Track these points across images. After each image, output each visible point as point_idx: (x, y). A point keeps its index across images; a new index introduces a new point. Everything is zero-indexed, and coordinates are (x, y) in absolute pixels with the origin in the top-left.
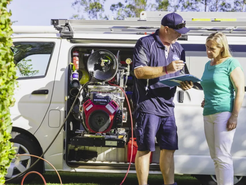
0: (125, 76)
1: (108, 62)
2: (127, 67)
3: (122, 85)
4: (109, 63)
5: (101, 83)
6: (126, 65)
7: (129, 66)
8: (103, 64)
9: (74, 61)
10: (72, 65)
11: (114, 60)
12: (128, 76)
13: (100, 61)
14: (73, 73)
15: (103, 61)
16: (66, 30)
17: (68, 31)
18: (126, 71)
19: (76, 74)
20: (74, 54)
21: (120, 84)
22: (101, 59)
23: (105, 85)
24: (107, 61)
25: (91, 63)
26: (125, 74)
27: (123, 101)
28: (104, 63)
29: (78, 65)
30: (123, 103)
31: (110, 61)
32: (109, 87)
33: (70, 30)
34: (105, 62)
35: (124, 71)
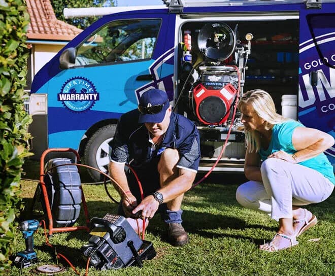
0: (245, 54)
1: (223, 36)
2: (247, 44)
3: (241, 66)
4: (224, 38)
5: (215, 63)
6: (247, 42)
7: (250, 43)
8: (216, 40)
9: (186, 40)
10: (183, 45)
11: (230, 34)
12: (249, 55)
13: (213, 37)
14: (186, 55)
15: (217, 36)
16: (175, 4)
17: (178, 4)
18: (246, 49)
19: (188, 56)
20: (185, 32)
21: (240, 65)
22: (215, 33)
23: (219, 65)
24: (221, 35)
25: (202, 39)
26: (244, 52)
27: (243, 85)
28: (218, 39)
29: (190, 45)
30: (242, 88)
31: (225, 36)
32: (224, 67)
33: (179, 4)
34: (220, 37)
35: (243, 49)
